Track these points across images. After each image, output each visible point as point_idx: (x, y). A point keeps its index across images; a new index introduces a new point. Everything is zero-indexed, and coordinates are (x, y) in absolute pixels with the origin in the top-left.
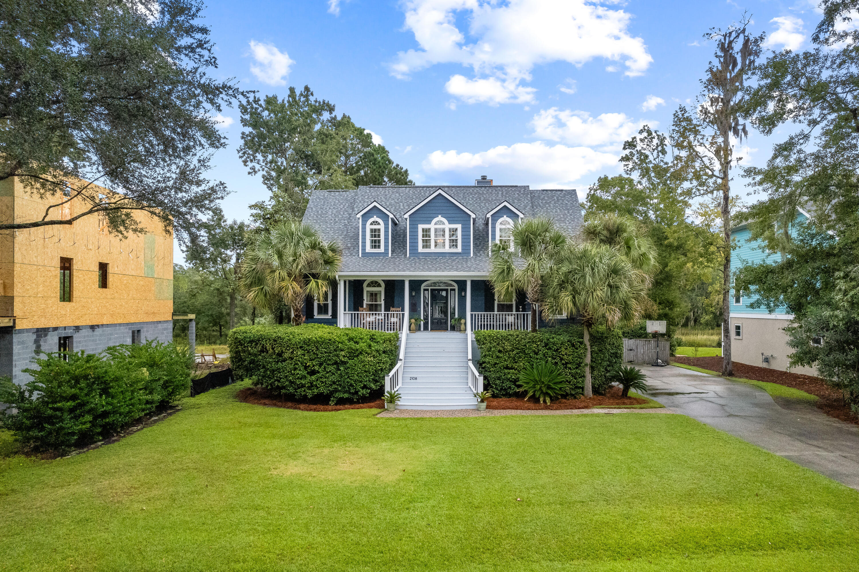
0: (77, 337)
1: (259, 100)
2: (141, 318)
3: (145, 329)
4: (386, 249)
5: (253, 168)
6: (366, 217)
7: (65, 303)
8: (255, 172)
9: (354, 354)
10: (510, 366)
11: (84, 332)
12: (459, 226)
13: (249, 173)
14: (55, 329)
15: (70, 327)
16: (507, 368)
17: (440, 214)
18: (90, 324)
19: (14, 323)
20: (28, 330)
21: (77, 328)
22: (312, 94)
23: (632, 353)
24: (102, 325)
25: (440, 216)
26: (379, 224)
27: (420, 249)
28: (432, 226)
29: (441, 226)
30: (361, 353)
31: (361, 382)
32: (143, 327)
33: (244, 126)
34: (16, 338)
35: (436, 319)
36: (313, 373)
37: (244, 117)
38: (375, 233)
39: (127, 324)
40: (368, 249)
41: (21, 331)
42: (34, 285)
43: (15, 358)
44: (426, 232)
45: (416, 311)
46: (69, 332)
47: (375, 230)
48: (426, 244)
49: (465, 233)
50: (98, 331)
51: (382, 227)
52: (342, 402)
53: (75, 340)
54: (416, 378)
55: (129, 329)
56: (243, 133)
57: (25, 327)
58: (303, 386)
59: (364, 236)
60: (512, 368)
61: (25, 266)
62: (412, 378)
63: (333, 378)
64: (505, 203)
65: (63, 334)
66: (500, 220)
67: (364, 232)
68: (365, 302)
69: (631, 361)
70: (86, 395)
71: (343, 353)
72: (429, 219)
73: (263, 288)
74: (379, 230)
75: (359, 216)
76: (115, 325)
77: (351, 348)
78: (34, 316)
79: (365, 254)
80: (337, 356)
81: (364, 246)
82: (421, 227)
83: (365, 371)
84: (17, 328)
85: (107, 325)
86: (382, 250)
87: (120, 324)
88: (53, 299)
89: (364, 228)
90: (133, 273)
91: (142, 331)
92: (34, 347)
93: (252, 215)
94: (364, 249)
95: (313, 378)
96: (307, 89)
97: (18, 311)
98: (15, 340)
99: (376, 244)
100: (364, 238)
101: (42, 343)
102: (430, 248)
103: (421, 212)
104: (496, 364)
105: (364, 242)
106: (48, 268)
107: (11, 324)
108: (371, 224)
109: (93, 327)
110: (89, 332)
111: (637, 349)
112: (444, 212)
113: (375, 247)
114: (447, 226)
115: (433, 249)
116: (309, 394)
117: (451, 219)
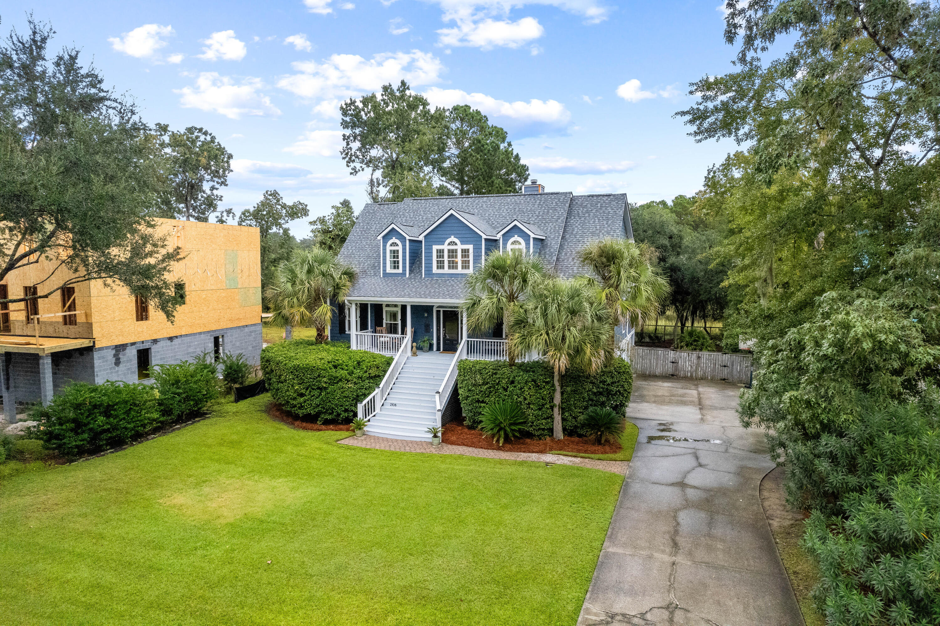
0: (155, 349)
1: (355, 102)
2: (224, 325)
3: (229, 334)
4: (404, 270)
5: (354, 169)
6: (386, 238)
7: (141, 322)
8: (356, 172)
9: (334, 380)
10: (481, 400)
11: (160, 344)
12: (470, 247)
13: (351, 173)
14: (133, 344)
15: (148, 341)
16: (478, 401)
17: (452, 234)
18: (168, 336)
19: (94, 342)
20: (107, 348)
21: (155, 341)
22: (408, 88)
23: (726, 370)
24: (181, 336)
25: (452, 237)
26: (397, 245)
27: (435, 270)
28: (445, 247)
29: (453, 247)
30: (340, 380)
31: (342, 406)
32: (226, 333)
33: (344, 128)
34: (96, 355)
35: (448, 340)
36: (302, 395)
37: (345, 119)
38: (395, 254)
39: (208, 332)
40: (389, 270)
41: (101, 349)
42: (110, 312)
43: (96, 370)
44: (440, 253)
45: (429, 332)
46: (146, 346)
47: (394, 251)
48: (440, 265)
49: (476, 254)
50: (176, 341)
51: (400, 248)
52: (327, 423)
53: (153, 350)
54: (395, 405)
55: (211, 336)
56: (344, 135)
57: (104, 345)
58: (295, 406)
59: (385, 257)
60: (483, 402)
61: (100, 298)
62: (392, 405)
63: (317, 401)
64: (516, 223)
65: (142, 347)
66: (512, 240)
67: (385, 253)
68: (384, 321)
69: (724, 379)
70: (87, 417)
71: (325, 379)
72: (441, 240)
73: (280, 313)
74: (398, 251)
75: (380, 237)
76: (194, 334)
77: (332, 376)
78: (111, 336)
79: (386, 274)
80: (320, 381)
81: (385, 267)
82: (435, 248)
83: (345, 397)
84: (97, 347)
85: (186, 335)
86: (400, 271)
87: (200, 333)
88: (130, 320)
89: (385, 249)
90: (213, 287)
91: (225, 335)
92: (114, 360)
93: (312, 231)
94: (384, 270)
95: (302, 400)
96: (403, 83)
97: (96, 334)
98: (95, 356)
99: (395, 265)
100: (385, 259)
101: (121, 356)
102: (443, 268)
103: (435, 233)
104: (468, 396)
105: (385, 263)
106: (123, 297)
107: (92, 344)
108: (391, 245)
109: (171, 339)
110: (169, 342)
111: (733, 365)
112: (455, 232)
113: (395, 268)
114: (460, 247)
115: (446, 270)
116: (301, 412)
117: (464, 239)
